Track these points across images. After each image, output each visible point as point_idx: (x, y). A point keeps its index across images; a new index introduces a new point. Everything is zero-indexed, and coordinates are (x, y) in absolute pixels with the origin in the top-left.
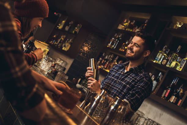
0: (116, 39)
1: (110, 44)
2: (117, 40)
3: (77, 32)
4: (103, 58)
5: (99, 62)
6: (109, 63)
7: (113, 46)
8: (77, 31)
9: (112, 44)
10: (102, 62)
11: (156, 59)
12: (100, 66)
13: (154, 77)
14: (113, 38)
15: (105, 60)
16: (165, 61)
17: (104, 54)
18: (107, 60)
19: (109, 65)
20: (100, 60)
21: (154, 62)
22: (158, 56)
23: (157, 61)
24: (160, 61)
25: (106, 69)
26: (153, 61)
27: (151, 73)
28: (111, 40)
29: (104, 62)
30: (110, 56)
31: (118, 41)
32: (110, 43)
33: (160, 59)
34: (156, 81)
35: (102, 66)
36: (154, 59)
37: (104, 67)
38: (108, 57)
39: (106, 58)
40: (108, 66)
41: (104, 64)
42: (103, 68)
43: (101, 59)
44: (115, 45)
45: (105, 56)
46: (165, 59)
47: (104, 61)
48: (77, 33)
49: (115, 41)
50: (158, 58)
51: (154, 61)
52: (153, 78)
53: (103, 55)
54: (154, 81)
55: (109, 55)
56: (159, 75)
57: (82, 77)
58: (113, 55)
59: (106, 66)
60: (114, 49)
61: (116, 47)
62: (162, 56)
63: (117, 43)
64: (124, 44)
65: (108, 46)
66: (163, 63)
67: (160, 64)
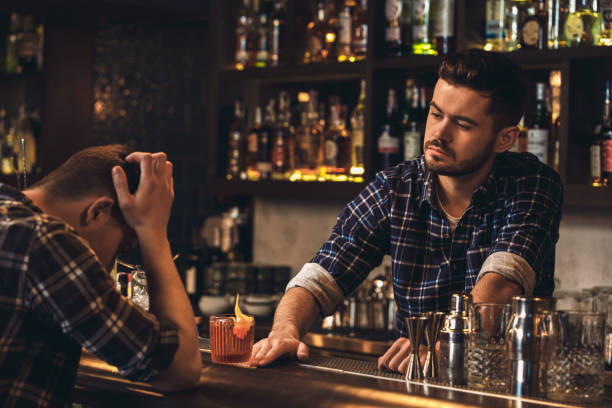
0: (257, 16)
1: (243, 54)
2: (263, 19)
3: (34, 59)
4: (245, 126)
5: (236, 154)
6: (285, 138)
7: (263, 55)
8: (28, 53)
9: (253, 47)
10: (253, 147)
11: (489, 32)
12: (254, 169)
14: (241, 15)
15: (259, 131)
16: (532, 27)
17: (238, 106)
18: (268, 129)
19: (292, 148)
20: (235, 144)
21: (488, 47)
22: (493, 16)
23: (500, 40)
24: (514, 37)
25: (286, 168)
26: (479, 47)
28: (240, 31)
29: (260, 145)
30: (272, 102)
31: (276, 23)
32: (238, 48)
33: (508, 26)
34: (541, 127)
35: (264, 167)
36: (484, 39)
37: (276, 168)
38: (264, 113)
39: (258, 120)
40: (292, 153)
41: (266, 153)
42: (269, 174)
43: (236, 136)
44: (269, 49)
45: (249, 113)
46: (530, 18)
47: (260, 138)
48: (40, 60)
49: (257, 24)
50: (497, 26)
51: (484, 44)
53: (238, 112)
54: (530, 132)
55: (267, 104)
56: (540, 97)
58: (283, 94)
59: (280, 157)
60: (275, 64)
61: (280, 55)
62: (511, 10)
63: (276, 32)
64: (311, 25)
65: (240, 67)
66: (528, 41)
67: (519, 46)
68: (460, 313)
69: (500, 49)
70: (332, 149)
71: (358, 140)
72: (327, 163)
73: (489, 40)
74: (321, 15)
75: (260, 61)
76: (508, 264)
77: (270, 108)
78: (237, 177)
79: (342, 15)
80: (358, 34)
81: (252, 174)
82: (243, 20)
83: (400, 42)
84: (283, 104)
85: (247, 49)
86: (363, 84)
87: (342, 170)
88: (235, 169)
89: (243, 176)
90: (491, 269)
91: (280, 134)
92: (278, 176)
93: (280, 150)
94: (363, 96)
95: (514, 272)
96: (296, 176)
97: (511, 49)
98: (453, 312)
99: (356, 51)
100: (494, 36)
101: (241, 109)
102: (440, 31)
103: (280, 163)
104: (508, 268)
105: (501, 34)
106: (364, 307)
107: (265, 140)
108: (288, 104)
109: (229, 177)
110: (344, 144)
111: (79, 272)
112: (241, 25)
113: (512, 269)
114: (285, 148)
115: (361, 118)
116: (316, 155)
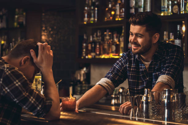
0: (90, 7)
1: (86, 19)
2: (92, 8)
3: (23, 22)
4: (87, 41)
5: (84, 50)
6: (99, 45)
7: (92, 19)
8: (21, 21)
9: (89, 16)
10: (90, 48)
11: (162, 9)
12: (90, 55)
13: (173, 35)
14: (85, 7)
15: (91, 43)
16: (176, 7)
17: (85, 35)
18: (94, 42)
19: (102, 48)
20: (84, 47)
21: (162, 14)
22: (164, 5)
23: (166, 12)
24: (170, 11)
25: (100, 54)
26: (159, 14)
27: (166, 31)
28: (85, 11)
29: (92, 47)
30: (95, 34)
31: (96, 9)
32: (85, 17)
33: (168, 7)
34: (179, 39)
35: (93, 54)
37: (97, 54)
38: (93, 37)
39: (91, 39)
40: (102, 50)
41: (94, 50)
42: (95, 56)
43: (84, 45)
44: (94, 17)
45: (88, 37)
46: (175, 4)
47: (92, 45)
48: (24, 23)
49: (91, 9)
50: (165, 7)
51: (161, 13)
52: (172, 37)
53: (85, 37)
54: (175, 40)
56: (178, 29)
57: (72, 83)
58: (99, 31)
59: (98, 51)
60: (96, 22)
61: (98, 19)
62: (169, 2)
63: (96, 12)
64: (107, 9)
65: (85, 23)
66: (174, 12)
67: (172, 14)
68: (147, 95)
69: (166, 15)
70: (114, 48)
71: (122, 45)
72: (112, 52)
73: (162, 12)
74: (110, 6)
75: (92, 21)
76: (165, 79)
77: (95, 36)
78: (85, 57)
79: (116, 6)
80: (121, 11)
81: (90, 57)
82: (86, 8)
83: (134, 13)
84: (99, 34)
85: (88, 17)
86: (123, 27)
87: (117, 54)
88: (84, 55)
89: (87, 57)
90: (160, 81)
91: (98, 44)
92: (97, 57)
93: (98, 49)
94: (123, 31)
95: (167, 81)
96: (103, 57)
97: (169, 14)
98: (145, 94)
99: (121, 17)
100: (164, 11)
101: (86, 36)
102: (147, 9)
103: (98, 53)
104: (165, 80)
105: (166, 10)
106: (124, 97)
107: (93, 46)
108: (100, 34)
109: (82, 58)
110: (118, 46)
111: (19, 83)
112: (85, 10)
113: (167, 80)
114: (100, 48)
115: (123, 38)
116: (109, 50)
